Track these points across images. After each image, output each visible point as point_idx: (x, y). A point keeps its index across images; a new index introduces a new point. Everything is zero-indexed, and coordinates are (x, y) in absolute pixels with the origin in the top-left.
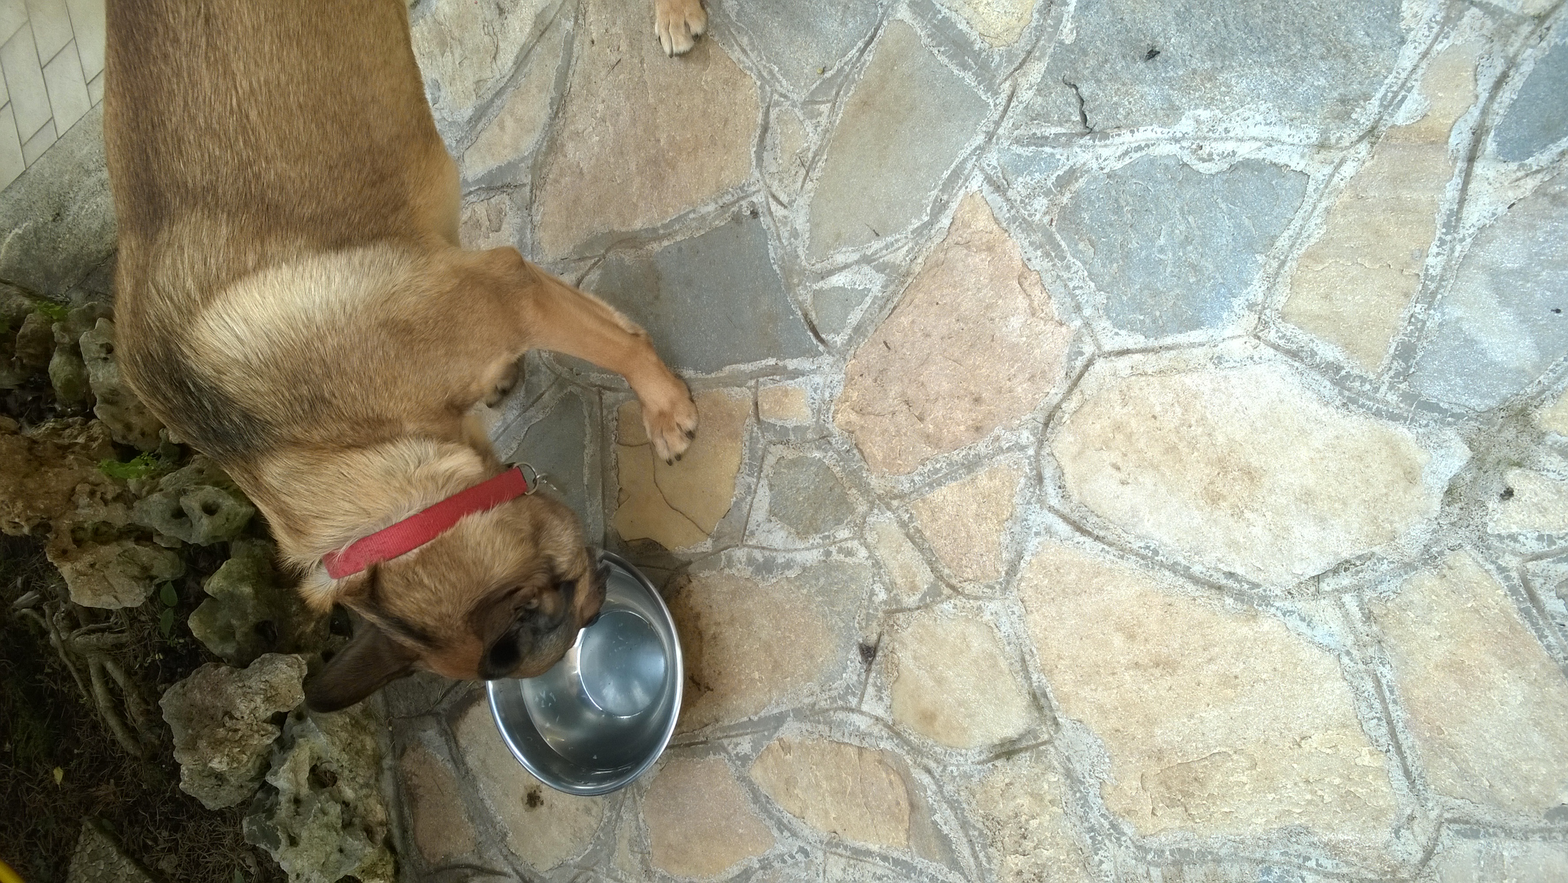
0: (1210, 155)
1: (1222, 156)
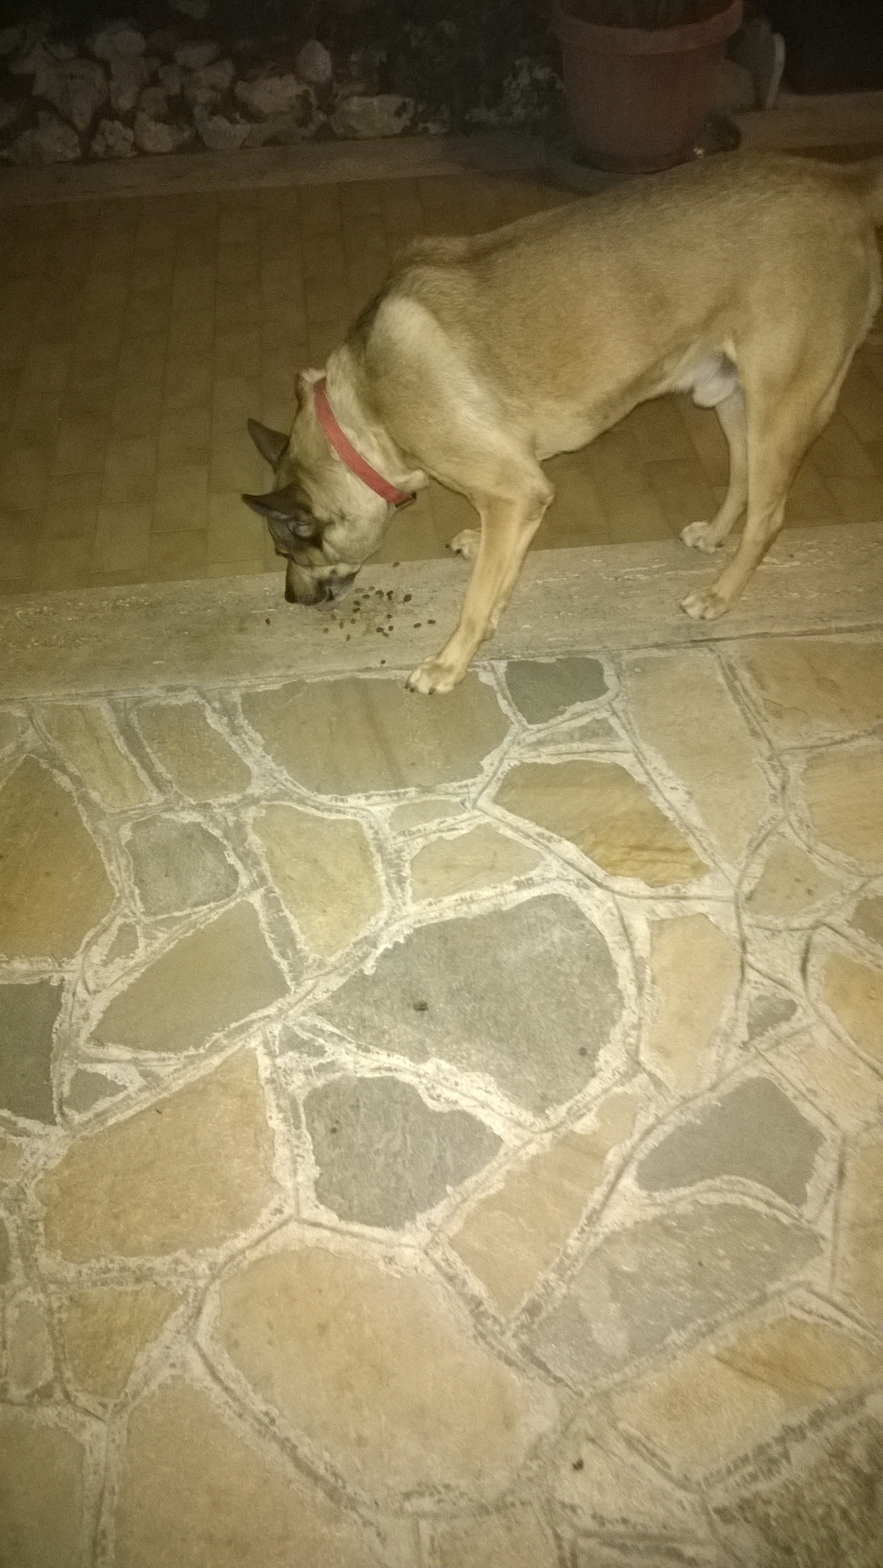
0: (439, 1096)
1: (447, 1101)
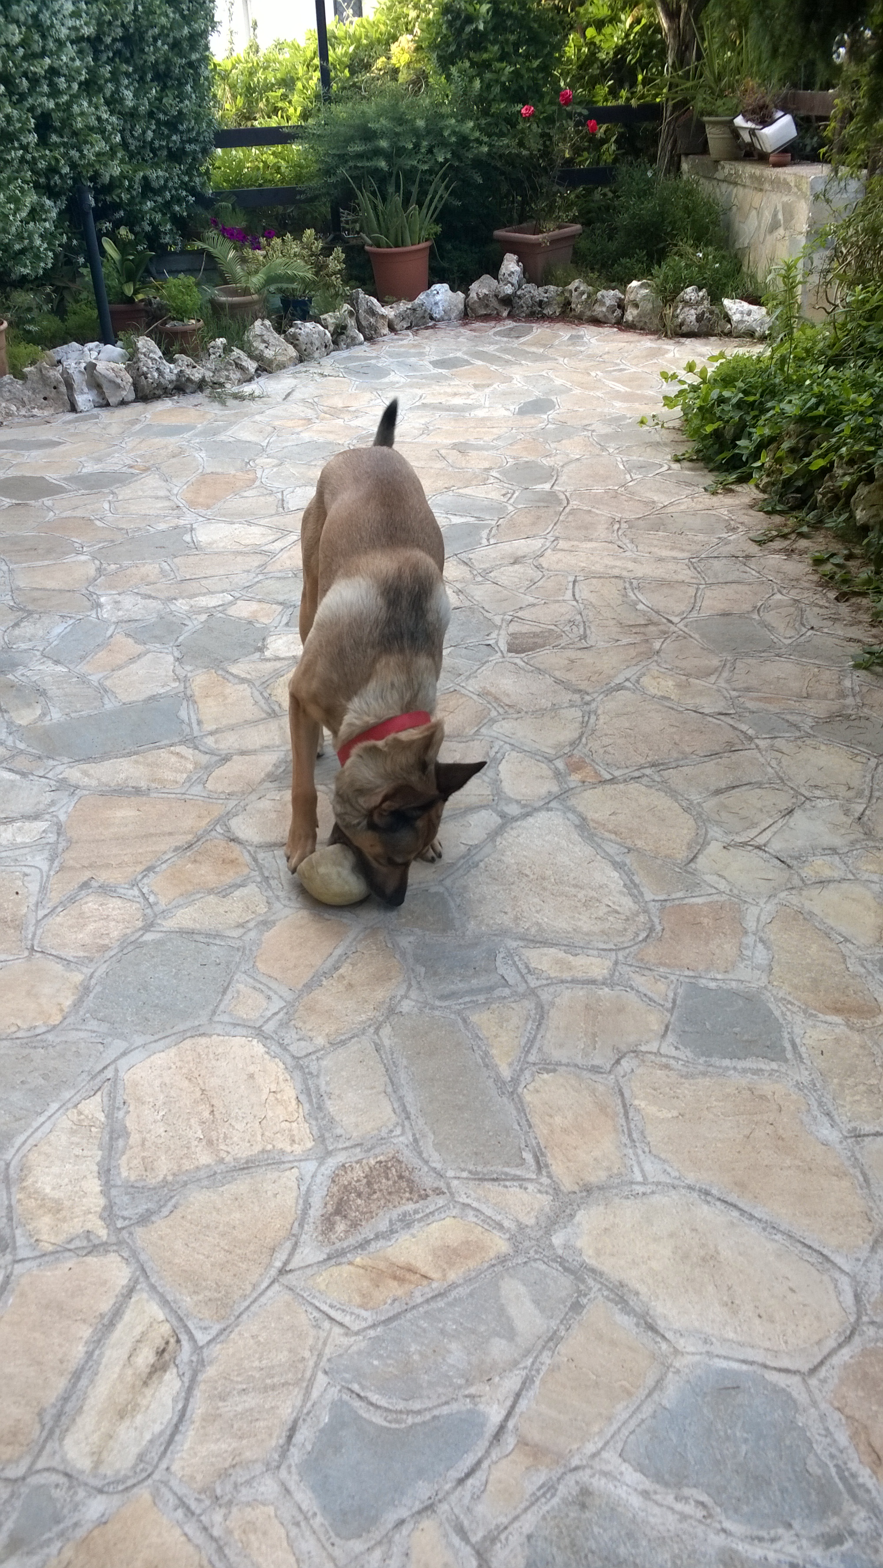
0: (697, 1506)
1: (687, 1500)
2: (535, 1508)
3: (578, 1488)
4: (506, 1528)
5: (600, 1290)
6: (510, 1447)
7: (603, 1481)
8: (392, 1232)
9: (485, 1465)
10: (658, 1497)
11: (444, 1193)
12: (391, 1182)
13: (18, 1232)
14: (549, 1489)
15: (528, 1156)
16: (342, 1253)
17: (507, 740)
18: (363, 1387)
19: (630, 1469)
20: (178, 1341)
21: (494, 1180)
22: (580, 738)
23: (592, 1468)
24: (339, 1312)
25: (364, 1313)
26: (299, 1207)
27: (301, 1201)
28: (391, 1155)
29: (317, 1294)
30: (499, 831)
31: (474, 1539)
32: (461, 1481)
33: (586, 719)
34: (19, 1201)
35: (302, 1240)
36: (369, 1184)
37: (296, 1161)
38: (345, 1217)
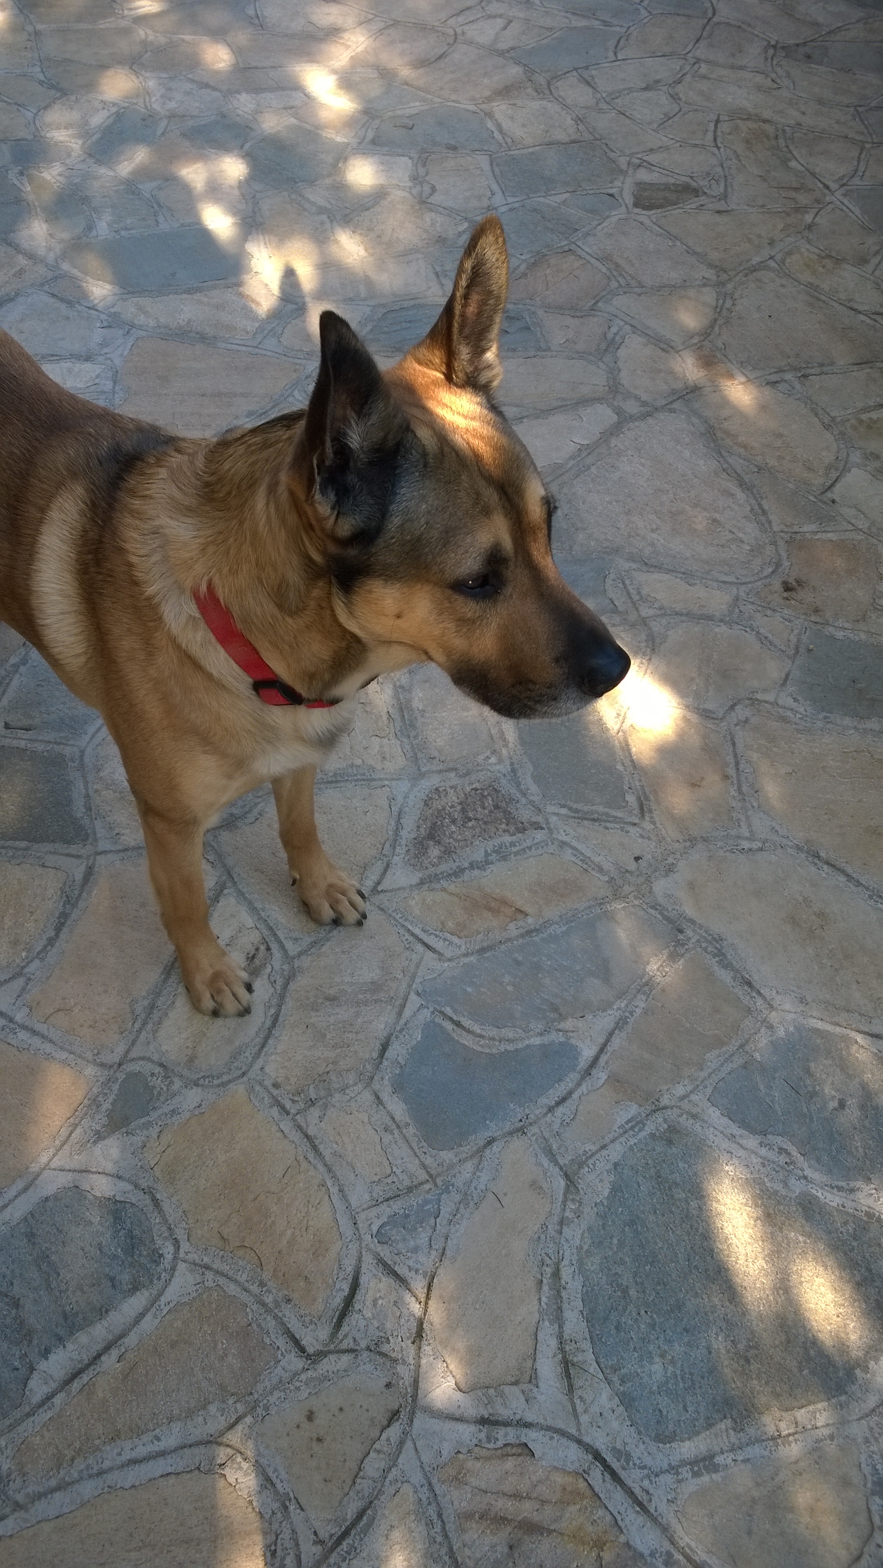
2: (622, 1139)
3: (666, 1126)
4: (593, 1155)
5: (698, 941)
6: (602, 1081)
7: (691, 1121)
8: (488, 863)
9: (575, 1096)
10: (743, 1142)
11: (542, 829)
12: (486, 811)
13: (98, 824)
14: (638, 1123)
15: (631, 798)
16: (436, 878)
17: (628, 319)
18: (455, 1011)
19: (718, 1113)
20: (268, 949)
21: (594, 820)
22: (712, 326)
23: (679, 1107)
24: (432, 937)
25: (455, 940)
26: (390, 828)
27: (393, 823)
28: (486, 783)
29: (410, 918)
30: (615, 430)
31: (561, 1161)
32: (551, 1109)
33: (721, 301)
34: (96, 791)
35: (394, 862)
36: (463, 811)
37: (387, 779)
38: (439, 842)
